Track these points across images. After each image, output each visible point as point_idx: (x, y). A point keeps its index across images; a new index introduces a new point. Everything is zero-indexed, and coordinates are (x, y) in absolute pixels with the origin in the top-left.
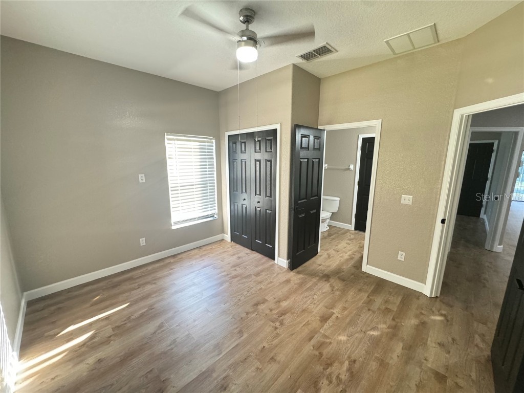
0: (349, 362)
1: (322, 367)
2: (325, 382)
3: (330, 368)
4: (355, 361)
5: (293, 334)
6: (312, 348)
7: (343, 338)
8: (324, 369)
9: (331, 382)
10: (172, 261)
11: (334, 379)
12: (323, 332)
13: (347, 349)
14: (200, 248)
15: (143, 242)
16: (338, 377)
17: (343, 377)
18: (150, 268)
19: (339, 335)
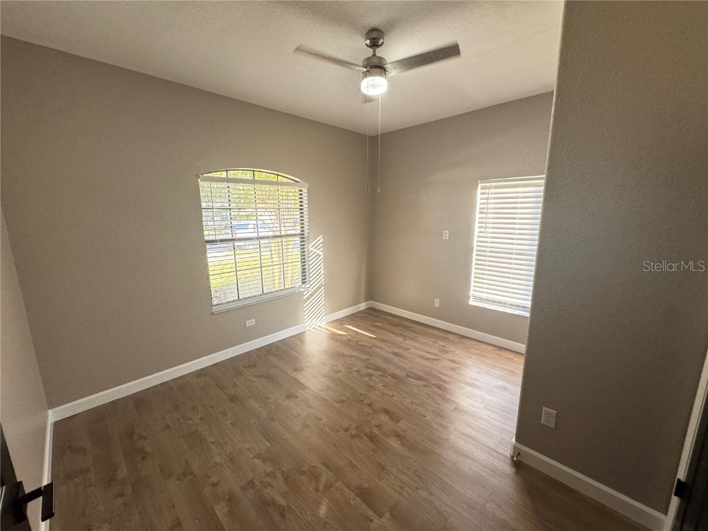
0: (284, 507)
1: (285, 470)
2: (269, 470)
3: (282, 478)
4: (283, 515)
5: (336, 447)
6: (312, 465)
7: (323, 511)
8: (283, 471)
9: (267, 475)
10: (451, 338)
11: (269, 479)
12: (337, 484)
13: (303, 512)
14: (501, 348)
15: (437, 303)
16: (270, 484)
17: (268, 490)
18: (430, 331)
19: (330, 509)
